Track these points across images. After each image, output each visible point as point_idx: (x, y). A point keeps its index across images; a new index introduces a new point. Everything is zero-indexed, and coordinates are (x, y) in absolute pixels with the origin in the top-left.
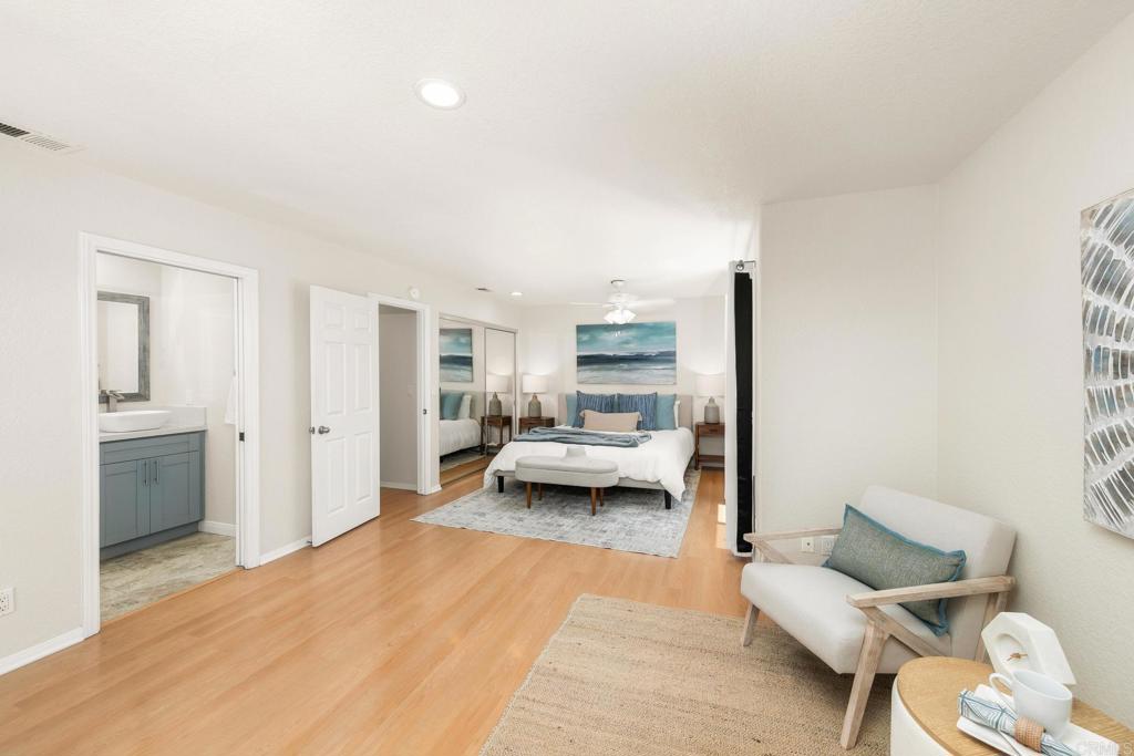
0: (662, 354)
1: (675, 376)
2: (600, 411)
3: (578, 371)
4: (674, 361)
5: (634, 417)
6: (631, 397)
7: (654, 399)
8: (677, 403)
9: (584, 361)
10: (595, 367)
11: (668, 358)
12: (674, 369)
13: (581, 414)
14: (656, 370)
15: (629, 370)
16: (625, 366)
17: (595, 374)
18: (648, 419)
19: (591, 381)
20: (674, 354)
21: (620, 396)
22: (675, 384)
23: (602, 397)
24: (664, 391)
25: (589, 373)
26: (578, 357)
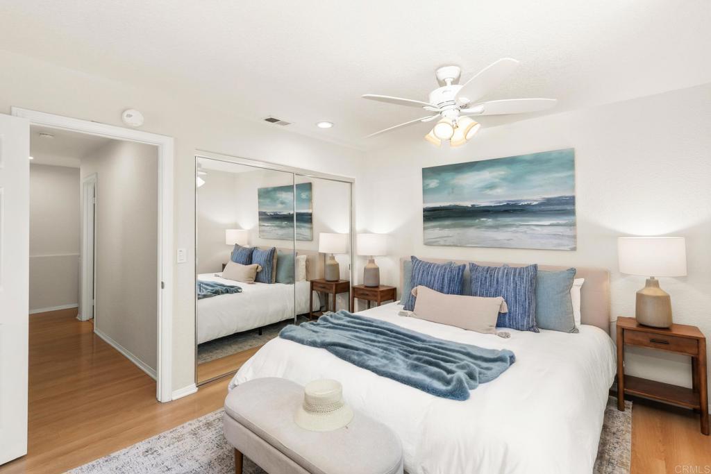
0: (549, 202)
1: (574, 237)
2: (441, 290)
3: (425, 229)
4: (572, 213)
5: (492, 306)
6: (490, 270)
7: (533, 276)
8: (578, 282)
9: (432, 215)
10: (447, 222)
11: (562, 207)
12: (573, 225)
13: (413, 292)
14: (542, 227)
15: (496, 227)
16: (489, 221)
17: (446, 232)
18: (519, 310)
19: (442, 243)
20: (571, 201)
21: (474, 267)
22: (574, 249)
23: (448, 267)
24: (549, 261)
25: (440, 231)
26: (425, 210)
